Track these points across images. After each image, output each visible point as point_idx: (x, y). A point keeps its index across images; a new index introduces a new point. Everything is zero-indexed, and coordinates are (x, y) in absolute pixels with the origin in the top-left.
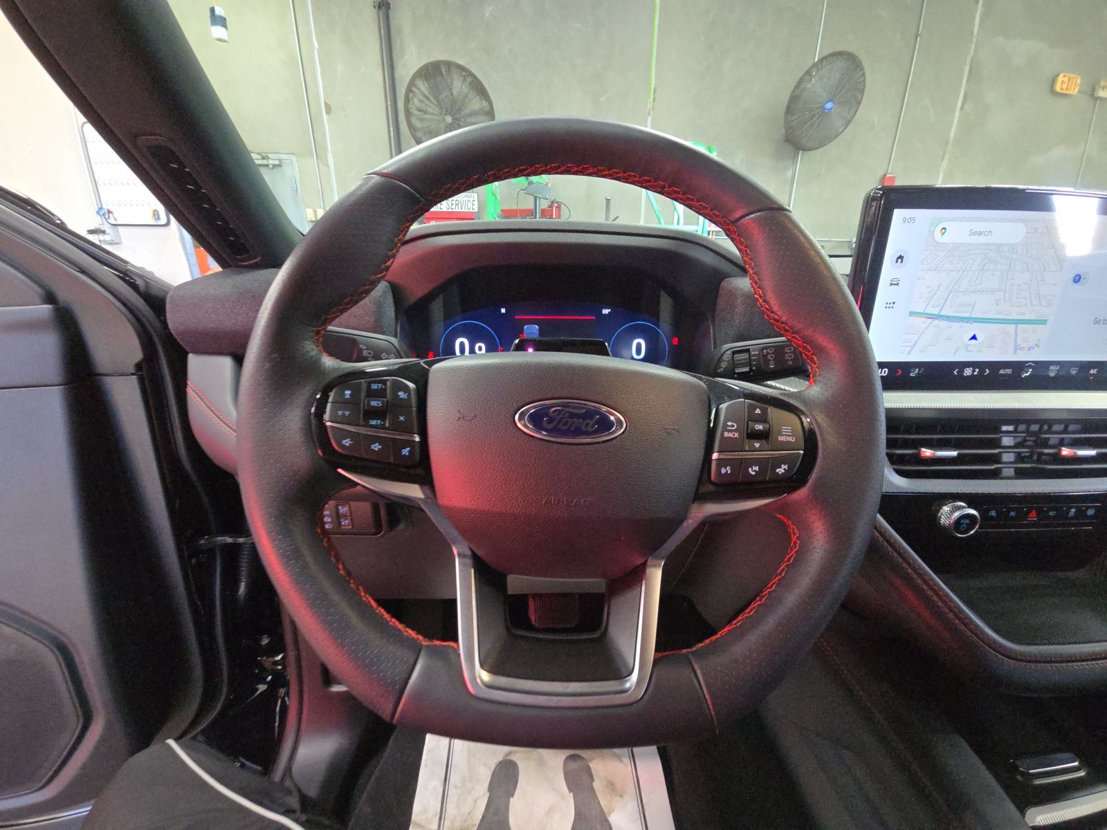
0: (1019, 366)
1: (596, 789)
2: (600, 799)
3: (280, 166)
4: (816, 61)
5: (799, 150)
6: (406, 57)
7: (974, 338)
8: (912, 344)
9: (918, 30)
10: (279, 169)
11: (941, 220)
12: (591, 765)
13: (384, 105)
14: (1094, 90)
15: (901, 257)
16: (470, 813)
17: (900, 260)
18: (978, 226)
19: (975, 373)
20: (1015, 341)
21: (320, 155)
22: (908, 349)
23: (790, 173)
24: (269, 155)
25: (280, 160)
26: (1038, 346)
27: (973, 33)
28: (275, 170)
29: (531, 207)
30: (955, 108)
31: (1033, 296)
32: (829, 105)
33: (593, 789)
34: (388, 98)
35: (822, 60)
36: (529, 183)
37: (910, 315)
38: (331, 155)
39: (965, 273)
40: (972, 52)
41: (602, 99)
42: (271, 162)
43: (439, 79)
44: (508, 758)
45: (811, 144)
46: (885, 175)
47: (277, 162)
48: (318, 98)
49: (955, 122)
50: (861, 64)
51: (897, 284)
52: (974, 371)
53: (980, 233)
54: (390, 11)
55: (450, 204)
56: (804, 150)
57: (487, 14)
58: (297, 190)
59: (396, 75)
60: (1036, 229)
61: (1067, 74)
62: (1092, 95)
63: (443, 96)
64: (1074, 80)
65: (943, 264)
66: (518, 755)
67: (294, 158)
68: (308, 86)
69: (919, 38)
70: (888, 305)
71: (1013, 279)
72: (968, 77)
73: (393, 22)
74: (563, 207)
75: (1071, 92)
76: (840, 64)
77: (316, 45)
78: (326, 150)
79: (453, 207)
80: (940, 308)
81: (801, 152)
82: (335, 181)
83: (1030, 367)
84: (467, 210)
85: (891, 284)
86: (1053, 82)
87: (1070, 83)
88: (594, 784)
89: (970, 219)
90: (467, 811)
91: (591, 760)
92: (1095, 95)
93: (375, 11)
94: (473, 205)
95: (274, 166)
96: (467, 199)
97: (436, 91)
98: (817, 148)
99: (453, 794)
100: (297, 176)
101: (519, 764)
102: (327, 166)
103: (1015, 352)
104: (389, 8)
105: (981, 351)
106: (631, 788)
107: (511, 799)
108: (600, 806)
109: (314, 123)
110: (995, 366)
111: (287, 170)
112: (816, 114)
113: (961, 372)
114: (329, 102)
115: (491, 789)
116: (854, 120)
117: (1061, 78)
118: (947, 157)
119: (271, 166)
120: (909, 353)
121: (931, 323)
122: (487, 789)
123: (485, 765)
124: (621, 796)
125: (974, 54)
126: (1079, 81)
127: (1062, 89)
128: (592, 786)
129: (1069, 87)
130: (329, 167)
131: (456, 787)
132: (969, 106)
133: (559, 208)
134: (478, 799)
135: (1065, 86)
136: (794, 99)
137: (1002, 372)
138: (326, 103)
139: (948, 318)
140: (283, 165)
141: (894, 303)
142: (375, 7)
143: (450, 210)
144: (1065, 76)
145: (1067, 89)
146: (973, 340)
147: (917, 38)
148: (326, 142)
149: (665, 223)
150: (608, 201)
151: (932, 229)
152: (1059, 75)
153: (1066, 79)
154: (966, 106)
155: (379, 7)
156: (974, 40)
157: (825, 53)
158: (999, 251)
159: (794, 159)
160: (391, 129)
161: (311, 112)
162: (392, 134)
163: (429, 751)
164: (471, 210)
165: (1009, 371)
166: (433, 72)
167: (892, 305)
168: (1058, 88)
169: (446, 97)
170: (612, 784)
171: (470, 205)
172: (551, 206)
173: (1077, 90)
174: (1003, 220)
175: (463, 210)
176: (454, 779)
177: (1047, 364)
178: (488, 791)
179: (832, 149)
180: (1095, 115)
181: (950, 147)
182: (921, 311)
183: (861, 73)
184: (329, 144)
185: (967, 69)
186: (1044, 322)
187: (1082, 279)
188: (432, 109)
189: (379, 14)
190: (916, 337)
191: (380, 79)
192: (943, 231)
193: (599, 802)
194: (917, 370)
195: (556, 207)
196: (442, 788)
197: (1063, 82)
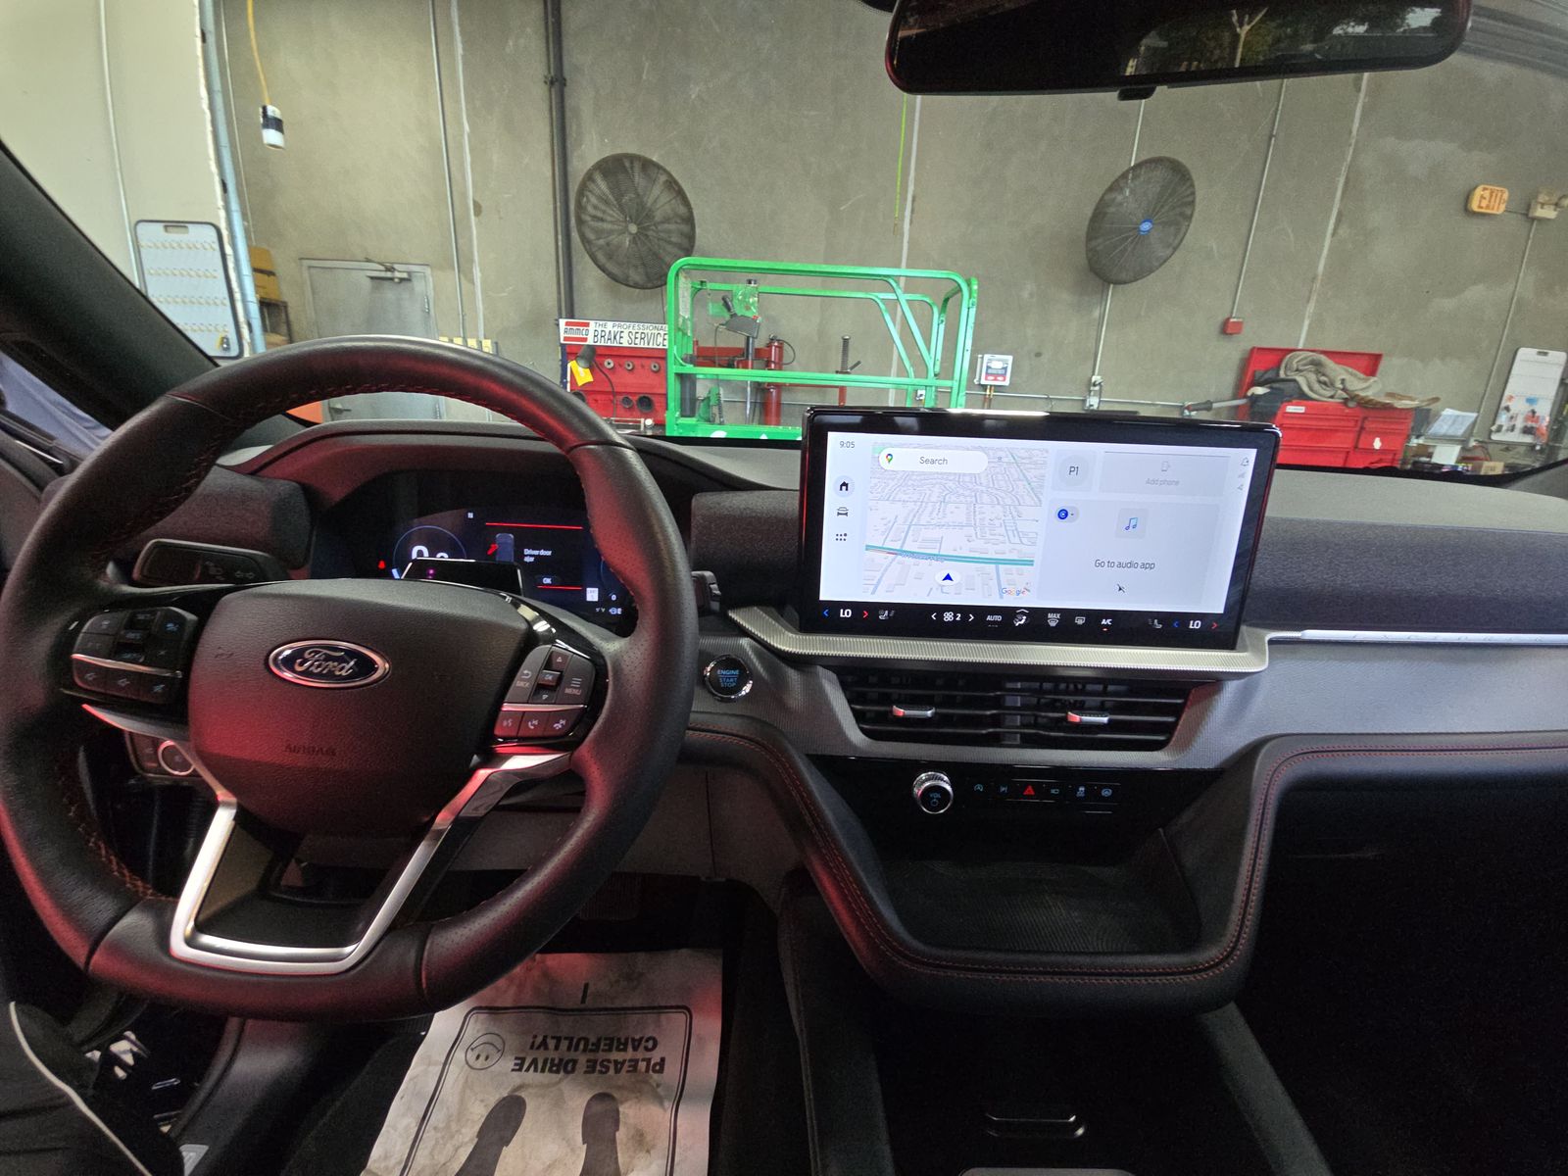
0: (1009, 613)
1: (618, 1141)
2: (619, 1155)
3: (408, 280)
4: (1132, 164)
5: (1109, 283)
6: (583, 146)
7: (948, 577)
8: (875, 582)
9: (1273, 129)
10: (409, 284)
11: (884, 446)
12: (621, 1109)
13: (551, 207)
14: (1528, 207)
15: (845, 484)
16: (444, 1164)
17: (844, 488)
18: (929, 454)
19: (958, 619)
20: (999, 584)
21: (464, 268)
22: (872, 588)
23: (1096, 313)
24: (396, 266)
25: (409, 273)
26: (1029, 591)
27: (1351, 132)
28: (402, 285)
29: (742, 345)
30: (1324, 233)
31: (1010, 533)
32: (1146, 226)
33: (614, 1141)
34: (558, 197)
35: (1138, 166)
36: (732, 316)
37: (867, 549)
38: (478, 269)
39: (924, 504)
40: (1349, 159)
41: (842, 208)
42: (397, 275)
43: (621, 177)
44: (517, 1093)
45: (1123, 276)
46: (1228, 319)
47: (405, 275)
48: (464, 195)
49: (1325, 251)
50: (1189, 174)
51: (846, 514)
52: (955, 616)
53: (933, 462)
54: (567, 90)
55: (633, 337)
56: (1117, 283)
57: (693, 97)
58: (428, 313)
59: (570, 169)
60: (1000, 458)
61: (1486, 186)
62: (1526, 215)
63: (626, 199)
64: (1499, 194)
65: (897, 494)
66: (530, 1090)
67: (428, 271)
68: (453, 180)
69: (1273, 139)
70: (839, 537)
71: (983, 513)
72: (1344, 193)
73: (569, 102)
74: (786, 346)
75: (1494, 212)
76: (1160, 174)
77: (467, 127)
78: (472, 261)
79: (637, 341)
80: (900, 542)
81: (1112, 286)
82: (481, 302)
83: (1023, 614)
84: (655, 346)
85: (839, 514)
86: (1468, 198)
87: (1493, 200)
88: (617, 1134)
89: (919, 446)
90: (443, 1161)
91: (622, 1103)
92: (1530, 215)
93: (545, 88)
94: (664, 339)
95: (402, 280)
96: (656, 332)
97: (618, 192)
98: (1131, 282)
99: (429, 1136)
100: (431, 294)
101: (527, 1101)
102: (472, 281)
103: (1001, 597)
104: (565, 85)
105: (959, 594)
106: (664, 1143)
107: (504, 1148)
108: (617, 1162)
109: (459, 226)
110: (981, 611)
111: (418, 285)
112: (1130, 237)
113: (940, 616)
114: (480, 202)
115: (481, 1134)
116: (1181, 246)
117: (1479, 192)
118: (1314, 297)
119: (396, 280)
120: (873, 593)
121: (893, 560)
122: (476, 1134)
123: (482, 1101)
124: (648, 1151)
125: (1351, 161)
126: (1506, 196)
127: (1480, 207)
128: (615, 1135)
129: (1492, 203)
130: (473, 283)
131: (435, 1128)
132: (1343, 232)
133: (780, 347)
134: (459, 1147)
135: (1484, 203)
136: (1099, 214)
137: (989, 618)
138: (475, 202)
139: (912, 554)
140: (413, 280)
141: (845, 535)
142: (546, 82)
143: (633, 345)
144: (1485, 189)
145: (1488, 207)
146: (948, 581)
147: (1270, 139)
148: (472, 253)
149: (916, 377)
150: (846, 342)
151: (877, 455)
152: (1475, 188)
153: (1487, 194)
154: (1340, 231)
155: (552, 83)
156: (1353, 141)
157: (1145, 157)
158: (959, 482)
159: (1103, 292)
160: (560, 237)
161: (456, 212)
162: (560, 243)
163: (411, 1079)
164: (661, 347)
165: (998, 618)
166: (614, 168)
167: (843, 537)
168: (1474, 206)
169: (630, 200)
170: (642, 1135)
171: (660, 340)
172: (769, 346)
173: (1503, 207)
174: (957, 448)
175: (651, 346)
176: (437, 1117)
177: (1046, 611)
178: (478, 1136)
179: (1152, 283)
180: (1530, 242)
181: (1317, 285)
182: (881, 545)
183: (1188, 184)
184: (476, 253)
185: (1342, 180)
186: (1030, 563)
187: (1069, 515)
188: (613, 214)
189: (550, 91)
190: (878, 574)
191: (549, 174)
192: (889, 457)
193: (617, 1158)
194: (887, 612)
195: (776, 347)
196: (416, 1128)
197: (1482, 197)
